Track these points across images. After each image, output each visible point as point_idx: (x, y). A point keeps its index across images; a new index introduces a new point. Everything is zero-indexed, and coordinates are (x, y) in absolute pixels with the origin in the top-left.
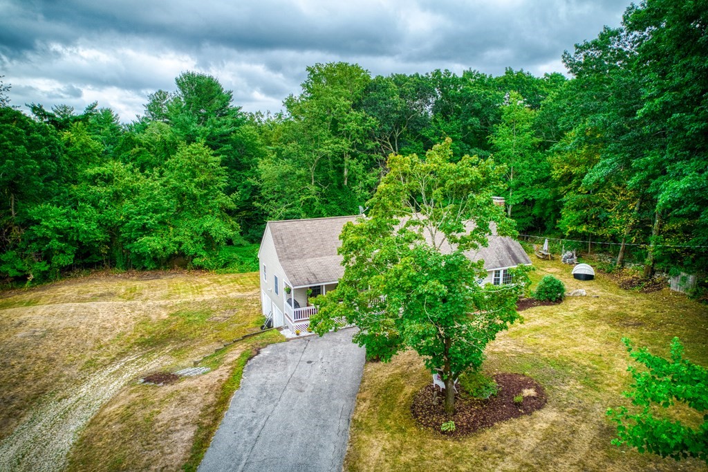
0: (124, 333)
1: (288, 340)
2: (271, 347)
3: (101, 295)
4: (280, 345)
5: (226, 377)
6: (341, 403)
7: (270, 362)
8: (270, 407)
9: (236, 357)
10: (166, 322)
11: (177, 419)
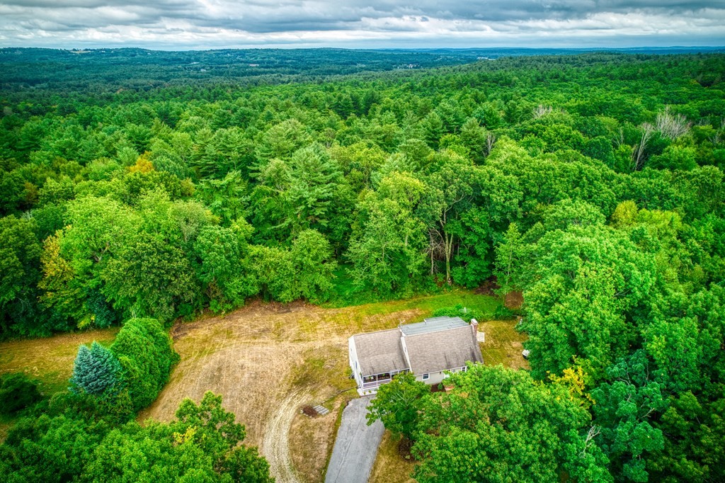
0: (287, 376)
1: (360, 397)
2: (353, 400)
3: (264, 331)
4: (357, 400)
5: (335, 418)
6: (376, 439)
7: (352, 411)
8: (352, 437)
9: (339, 406)
10: (304, 367)
11: (320, 438)
